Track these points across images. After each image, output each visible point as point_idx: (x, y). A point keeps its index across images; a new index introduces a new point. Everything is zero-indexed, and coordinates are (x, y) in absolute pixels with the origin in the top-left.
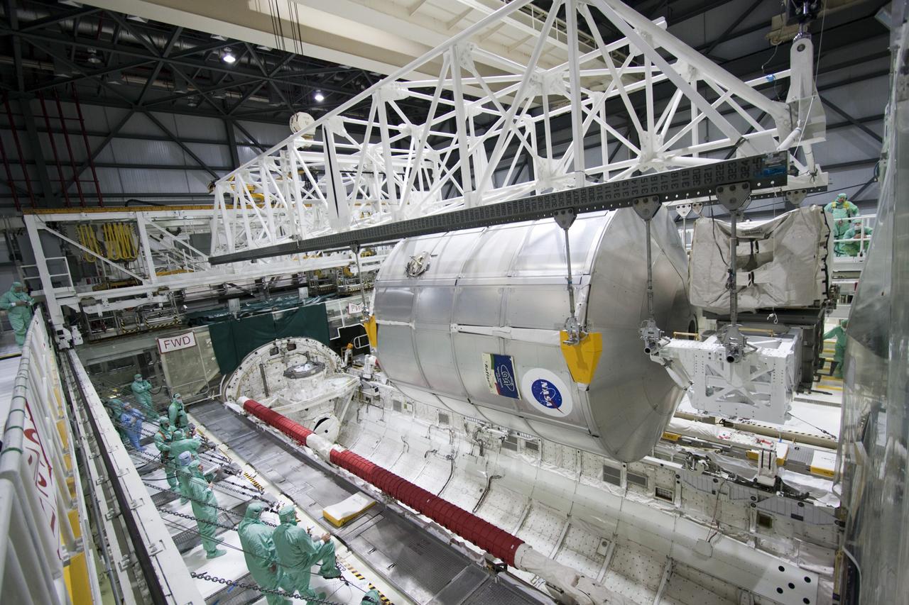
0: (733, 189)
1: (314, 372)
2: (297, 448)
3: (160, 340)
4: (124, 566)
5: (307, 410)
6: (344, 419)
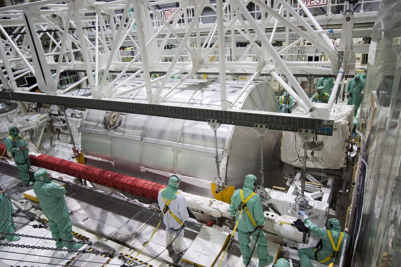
0: (306, 132)
1: (8, 109)
6: (40, 146)
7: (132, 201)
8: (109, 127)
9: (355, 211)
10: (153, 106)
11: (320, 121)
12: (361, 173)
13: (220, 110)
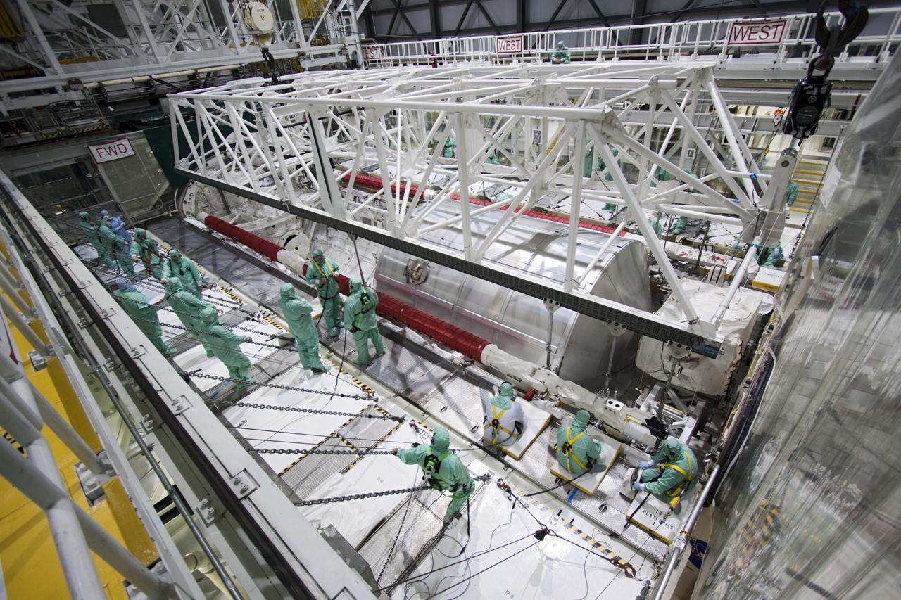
0: (680, 346)
2: (269, 264)
3: (90, 147)
4: (149, 427)
5: (273, 226)
6: (313, 237)
7: (428, 346)
8: (411, 281)
9: (741, 424)
10: (471, 264)
11: (701, 339)
12: (765, 370)
13: (562, 291)
